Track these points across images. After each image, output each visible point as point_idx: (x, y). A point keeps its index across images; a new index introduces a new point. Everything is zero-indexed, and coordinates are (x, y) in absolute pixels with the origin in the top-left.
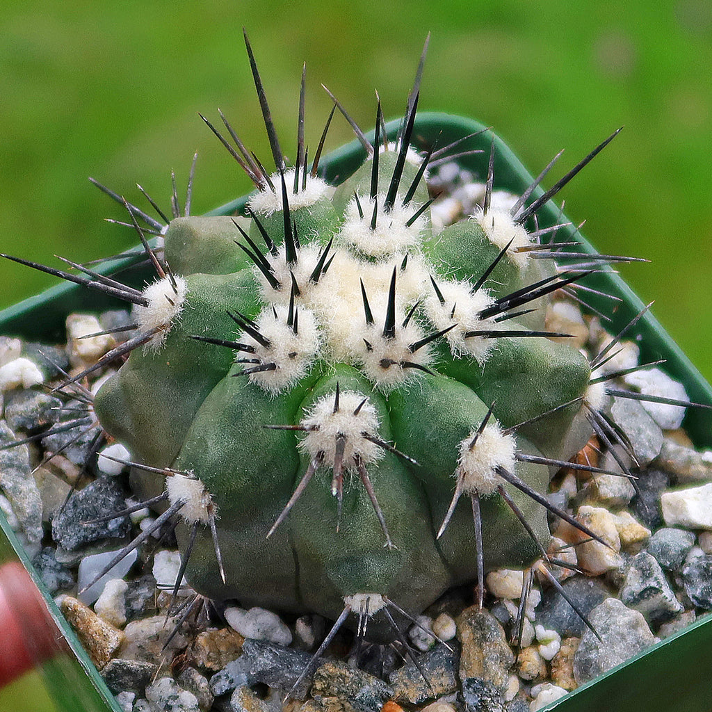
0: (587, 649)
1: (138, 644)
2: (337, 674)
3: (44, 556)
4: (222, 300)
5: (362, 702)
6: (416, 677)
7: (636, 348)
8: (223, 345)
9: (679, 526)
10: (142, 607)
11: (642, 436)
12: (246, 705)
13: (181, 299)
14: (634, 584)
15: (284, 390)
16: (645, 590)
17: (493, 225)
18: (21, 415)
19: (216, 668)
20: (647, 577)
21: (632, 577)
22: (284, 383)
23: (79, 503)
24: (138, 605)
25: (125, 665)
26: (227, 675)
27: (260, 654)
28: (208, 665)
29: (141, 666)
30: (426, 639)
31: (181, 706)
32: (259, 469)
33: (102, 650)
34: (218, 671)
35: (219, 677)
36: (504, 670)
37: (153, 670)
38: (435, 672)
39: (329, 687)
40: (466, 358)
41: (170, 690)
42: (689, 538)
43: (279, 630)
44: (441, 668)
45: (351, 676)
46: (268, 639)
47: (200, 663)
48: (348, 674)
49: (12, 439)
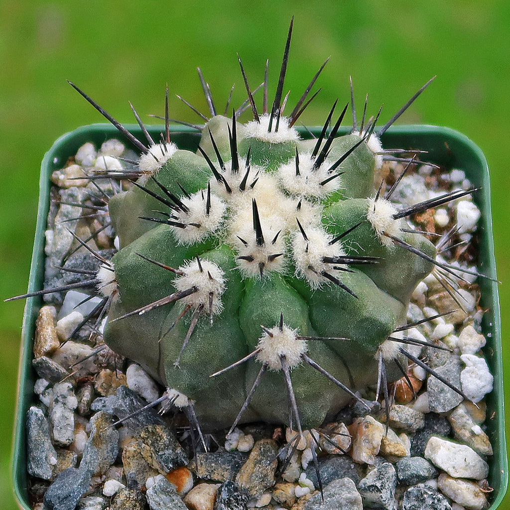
0: (314, 501)
1: (65, 355)
2: (159, 434)
3: (55, 278)
4: (187, 174)
5: (162, 458)
6: (211, 463)
7: (484, 341)
8: (156, 198)
9: (430, 461)
10: (85, 337)
11: (442, 395)
12: (97, 423)
13: (164, 161)
14: (370, 479)
15: (186, 244)
16: (372, 486)
17: (374, 210)
18: (91, 190)
19: (103, 394)
20: (379, 479)
21: (372, 474)
22: (186, 239)
23: (87, 258)
24: (83, 334)
25: (47, 363)
26: (105, 401)
27: (123, 398)
28: (99, 390)
29: (57, 369)
30: (231, 444)
31: (64, 404)
32: (153, 284)
33: (41, 347)
34: (103, 396)
35: (101, 400)
36: (262, 487)
37: (64, 375)
38: (224, 466)
39: (147, 439)
40: (304, 281)
41: (66, 391)
42: (429, 471)
43: (149, 391)
44: (228, 466)
45: (166, 439)
46: (140, 393)
47: (96, 386)
48: (165, 437)
49: (77, 201)
